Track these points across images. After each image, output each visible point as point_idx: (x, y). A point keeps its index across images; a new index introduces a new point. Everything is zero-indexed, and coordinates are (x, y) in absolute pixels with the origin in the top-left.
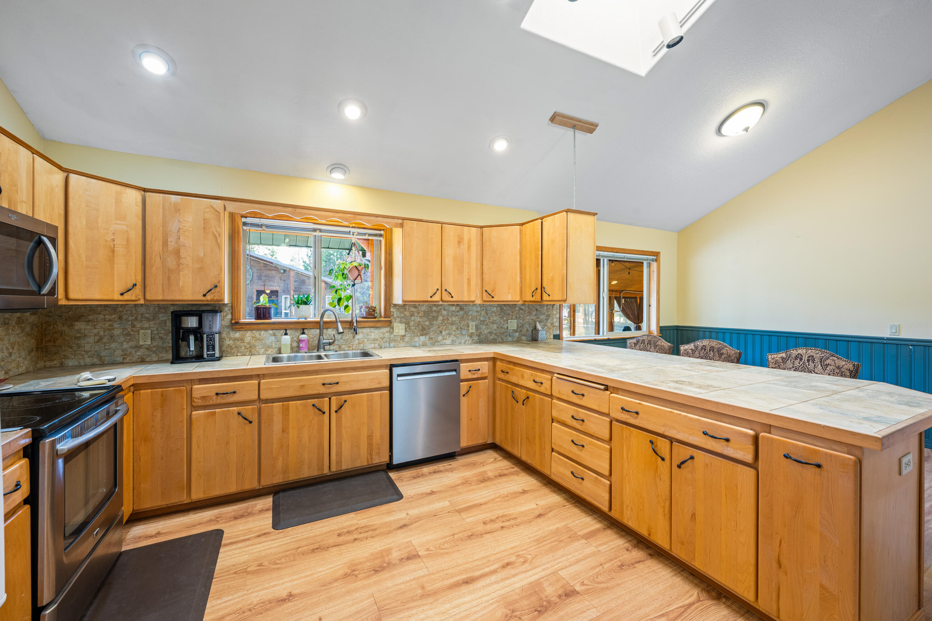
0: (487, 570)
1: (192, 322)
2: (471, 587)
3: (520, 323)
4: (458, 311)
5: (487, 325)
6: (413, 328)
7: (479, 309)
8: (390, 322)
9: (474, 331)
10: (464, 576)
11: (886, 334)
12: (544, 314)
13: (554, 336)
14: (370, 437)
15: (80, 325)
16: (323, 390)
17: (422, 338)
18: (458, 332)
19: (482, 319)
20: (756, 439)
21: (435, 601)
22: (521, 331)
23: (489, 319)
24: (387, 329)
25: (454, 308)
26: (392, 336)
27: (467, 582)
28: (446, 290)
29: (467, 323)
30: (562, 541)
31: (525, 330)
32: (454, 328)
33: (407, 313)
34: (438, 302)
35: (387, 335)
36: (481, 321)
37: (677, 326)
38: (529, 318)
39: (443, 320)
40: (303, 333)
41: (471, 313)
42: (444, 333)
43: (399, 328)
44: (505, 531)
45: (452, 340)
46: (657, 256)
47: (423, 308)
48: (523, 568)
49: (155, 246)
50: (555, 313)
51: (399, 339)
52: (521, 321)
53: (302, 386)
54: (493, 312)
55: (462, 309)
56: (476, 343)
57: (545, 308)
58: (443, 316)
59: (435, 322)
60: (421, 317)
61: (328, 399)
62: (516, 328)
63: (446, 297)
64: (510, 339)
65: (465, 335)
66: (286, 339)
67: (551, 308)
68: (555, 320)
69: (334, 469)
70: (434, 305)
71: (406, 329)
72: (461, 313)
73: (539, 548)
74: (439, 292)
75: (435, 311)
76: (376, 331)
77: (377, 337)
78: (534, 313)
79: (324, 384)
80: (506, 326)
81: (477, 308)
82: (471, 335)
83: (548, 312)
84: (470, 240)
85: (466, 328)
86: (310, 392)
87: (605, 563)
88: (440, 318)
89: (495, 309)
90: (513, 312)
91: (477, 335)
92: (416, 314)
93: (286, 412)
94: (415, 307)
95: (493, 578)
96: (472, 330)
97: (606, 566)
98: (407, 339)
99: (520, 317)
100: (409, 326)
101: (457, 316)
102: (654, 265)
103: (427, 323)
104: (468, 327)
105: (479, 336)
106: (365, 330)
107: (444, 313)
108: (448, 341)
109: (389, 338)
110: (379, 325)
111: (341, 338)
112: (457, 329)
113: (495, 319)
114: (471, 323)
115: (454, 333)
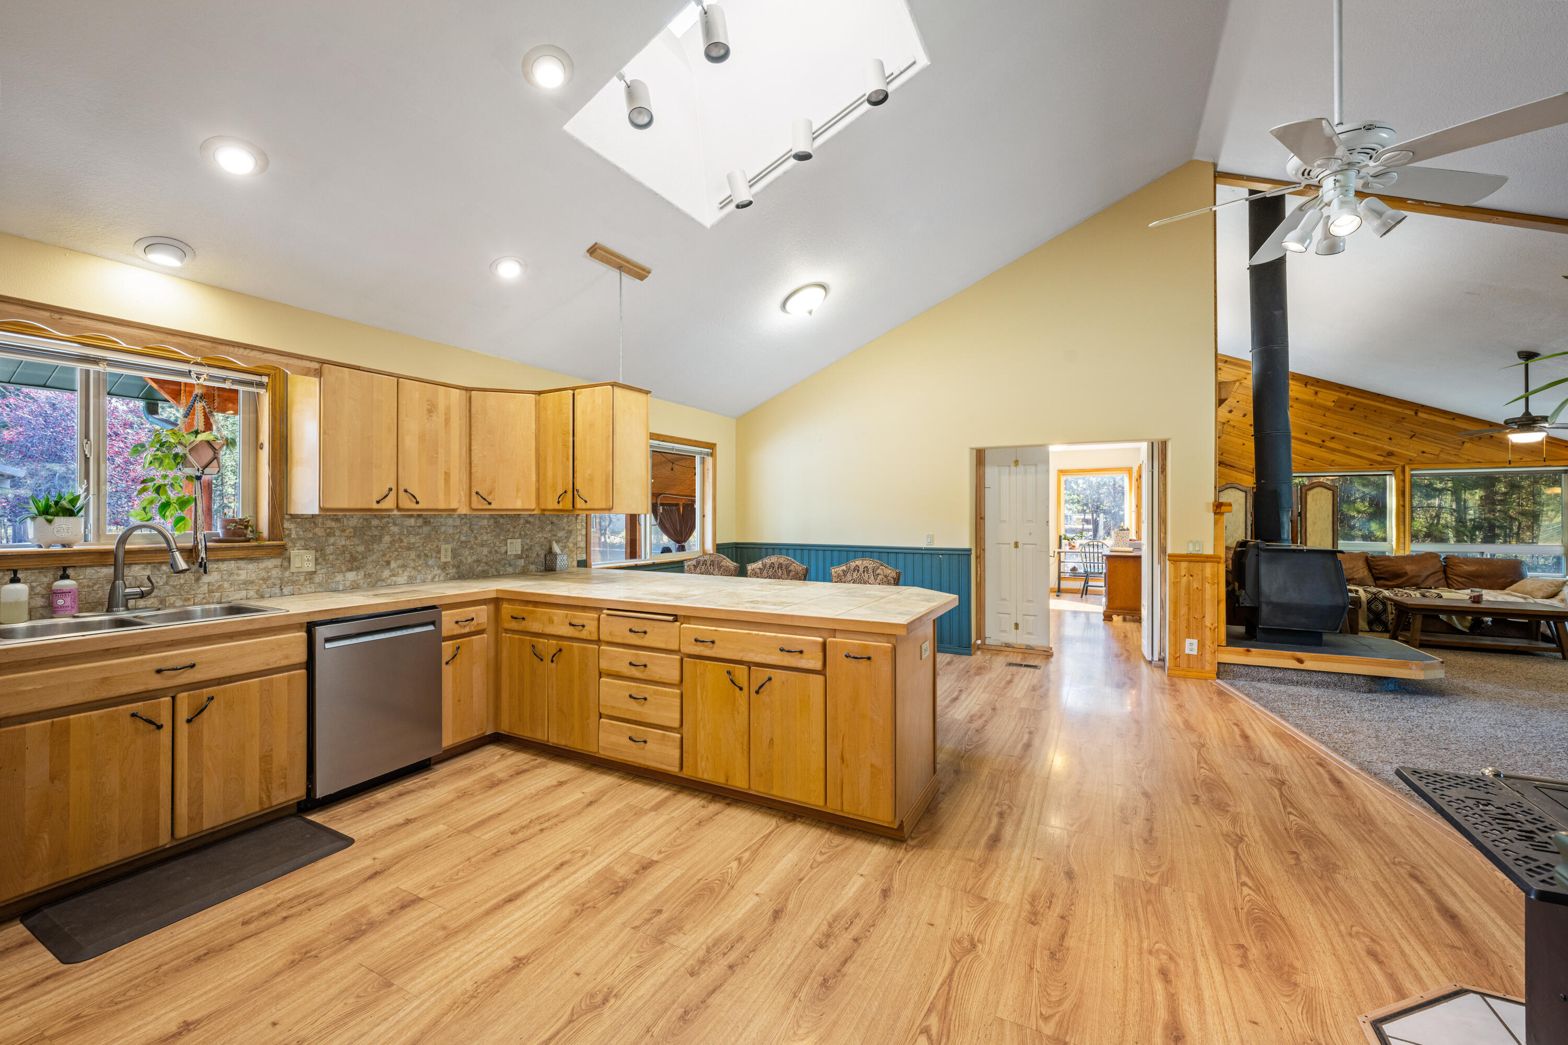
0: (535, 879)
2: (518, 903)
3: (527, 544)
4: (419, 527)
5: (472, 548)
6: (331, 557)
7: (458, 523)
8: (283, 548)
9: (449, 559)
10: (504, 896)
11: (923, 544)
12: (564, 529)
13: (578, 562)
14: (266, 759)
16: (157, 682)
17: (351, 576)
18: (421, 562)
19: (463, 538)
20: (824, 645)
21: (471, 933)
22: (527, 556)
23: (476, 538)
24: (277, 562)
25: (412, 522)
26: (287, 574)
27: (510, 900)
28: (406, 491)
29: (437, 547)
30: (626, 821)
31: (535, 555)
32: (413, 555)
33: (319, 531)
34: (391, 510)
35: (275, 573)
36: (462, 542)
37: (737, 544)
38: (540, 535)
39: (392, 542)
40: (65, 577)
41: (443, 529)
42: (393, 565)
43: (302, 559)
44: (546, 833)
45: (410, 577)
46: (713, 449)
47: (353, 522)
48: (584, 861)
50: (579, 527)
51: (302, 578)
52: (528, 541)
53: (104, 680)
54: (481, 527)
55: (427, 522)
56: (453, 579)
57: (565, 520)
58: (393, 535)
59: (375, 546)
60: (348, 538)
61: (168, 699)
62: (519, 552)
63: (406, 503)
64: (510, 570)
65: (432, 567)
66: (17, 592)
67: (574, 520)
68: (579, 538)
69: (183, 831)
70: (375, 516)
71: (316, 559)
72: (426, 529)
73: (599, 836)
74: (393, 494)
75: (376, 527)
76: (252, 566)
77: (254, 577)
78: (549, 528)
79: (159, 671)
80: (503, 550)
81: (454, 521)
82: (444, 567)
83: (569, 526)
84: (448, 408)
85: (434, 555)
86: (125, 690)
87: (682, 826)
88: (387, 539)
89: (485, 522)
90: (515, 527)
91: (454, 566)
92: (338, 533)
93: (60, 738)
94: (337, 520)
95: (547, 884)
96: (446, 557)
97: (682, 829)
98: (318, 578)
99: (526, 535)
100: (324, 555)
101: (418, 534)
102: (709, 460)
103: (361, 548)
104: (439, 552)
105: (458, 567)
106: (224, 566)
107: (395, 529)
108: (402, 579)
109: (281, 579)
110: (258, 553)
111: (167, 583)
112: (419, 556)
113: (485, 538)
114: (443, 547)
115: (412, 564)
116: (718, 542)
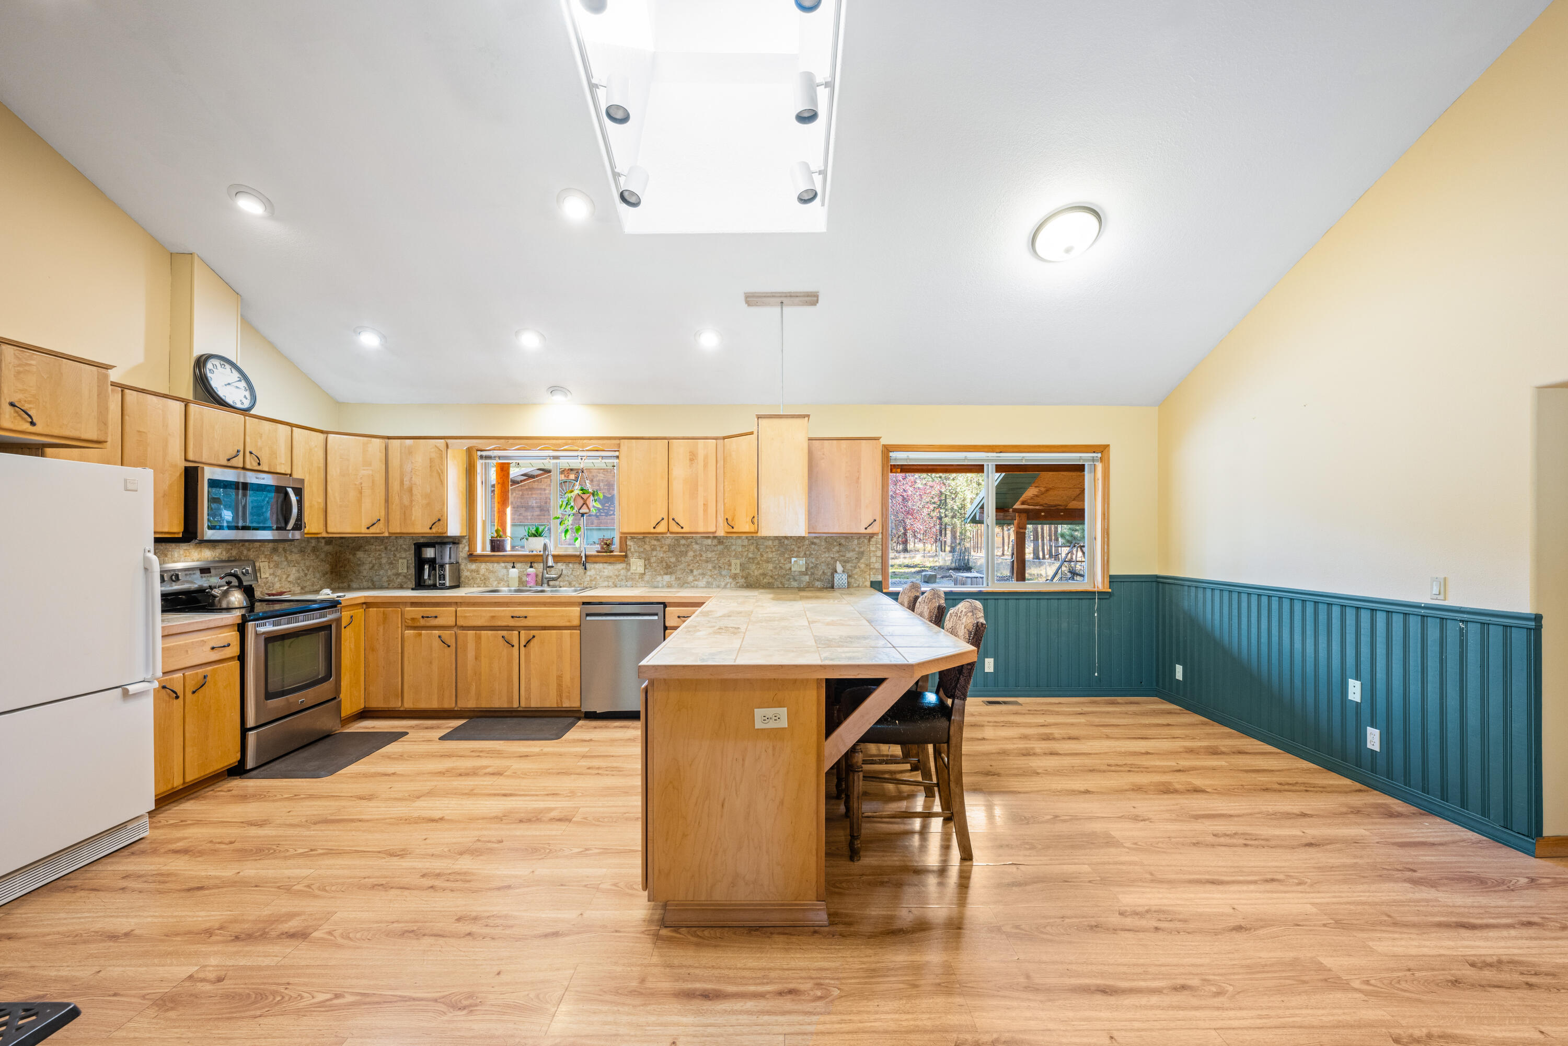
1: (429, 553)
3: (812, 563)
4: (715, 546)
5: (758, 563)
6: (654, 565)
7: (746, 542)
8: (626, 556)
9: (738, 571)
11: (1424, 596)
12: (854, 550)
13: (872, 582)
14: (560, 677)
15: (360, 554)
16: (512, 623)
17: (667, 578)
18: (716, 572)
19: (750, 555)
22: (813, 574)
23: (762, 555)
24: (623, 565)
25: (709, 542)
26: (629, 574)
28: (673, 519)
29: (729, 561)
31: (821, 572)
32: (710, 566)
33: (647, 547)
34: (666, 533)
35: (623, 572)
36: (750, 558)
37: (1157, 577)
38: (827, 555)
39: (695, 556)
40: (531, 567)
41: (733, 547)
42: (695, 572)
43: (637, 565)
44: (594, 776)
45: (708, 582)
46: (1102, 452)
49: (395, 486)
50: (873, 549)
51: (637, 577)
52: (813, 560)
53: (493, 617)
54: (767, 547)
55: (720, 543)
56: (742, 587)
57: (856, 542)
58: (695, 551)
59: (683, 558)
60: (665, 552)
61: (517, 632)
62: (804, 570)
64: (795, 584)
65: (725, 576)
66: (514, 573)
67: (866, 541)
68: (873, 559)
69: (523, 704)
70: (683, 537)
71: (645, 565)
72: (720, 547)
73: (599, 792)
74: (665, 522)
75: (684, 545)
76: (610, 567)
77: (611, 574)
78: (837, 548)
79: (512, 617)
80: (788, 566)
81: (742, 541)
82: (734, 577)
83: (861, 547)
84: (706, 457)
85: (726, 567)
86: (500, 623)
88: (691, 554)
89: (770, 543)
90: (799, 548)
91: (742, 577)
92: (658, 549)
93: (478, 639)
94: (658, 540)
96: (735, 569)
98: (647, 578)
99: (811, 554)
100: (650, 563)
101: (714, 551)
102: (1099, 466)
103: (673, 560)
104: (730, 565)
105: (746, 578)
106: (597, 566)
107: (696, 547)
108: (702, 583)
109: (626, 576)
110: (612, 560)
111: (572, 574)
112: (714, 568)
113: (770, 556)
114: (733, 561)
115: (709, 573)
116: (1112, 572)
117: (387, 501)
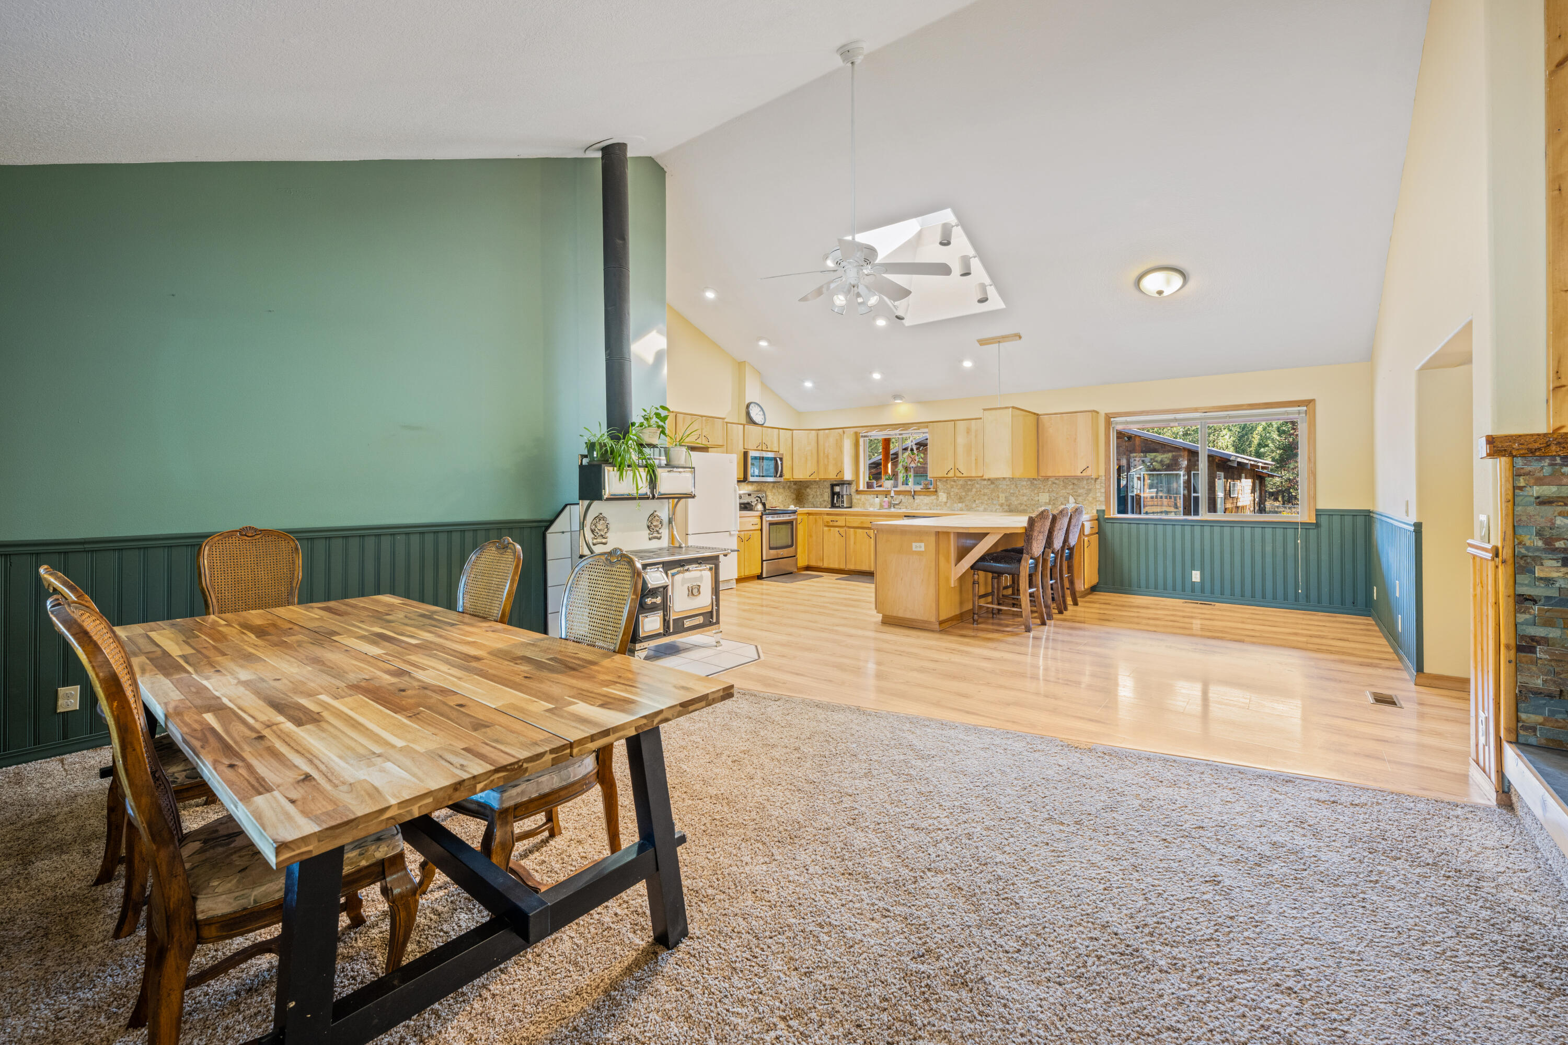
1: (837, 489)
3: (1054, 496)
4: (990, 485)
5: (1017, 496)
6: (952, 497)
7: (1009, 483)
8: (936, 492)
9: (1004, 501)
12: (1084, 488)
13: (1097, 510)
15: (808, 490)
17: (960, 505)
22: (1054, 504)
23: (1019, 491)
24: (935, 497)
25: (986, 483)
26: (938, 502)
28: (957, 469)
29: (998, 495)
31: (1060, 503)
32: (986, 498)
33: (948, 486)
34: (954, 477)
35: (934, 501)
36: (1011, 493)
38: (1064, 491)
39: (977, 493)
40: (886, 497)
41: (1001, 486)
42: (977, 502)
43: (943, 496)
45: (984, 508)
46: (1307, 406)
47: (961, 482)
49: (821, 454)
50: (1099, 487)
52: (1054, 494)
53: (862, 522)
55: (993, 483)
56: (1006, 511)
59: (969, 493)
60: (958, 489)
62: (1048, 501)
63: (959, 475)
65: (995, 505)
66: (877, 500)
67: (1094, 482)
68: (1099, 494)
71: (947, 497)
72: (992, 486)
74: (952, 470)
76: (928, 498)
77: (928, 502)
78: (1071, 487)
80: (1036, 499)
81: (1006, 483)
82: (1002, 505)
83: (1090, 486)
84: (976, 430)
85: (996, 499)
88: (974, 490)
89: (1025, 483)
90: (1044, 486)
92: (955, 487)
96: (1002, 500)
98: (948, 505)
99: (1053, 491)
100: (950, 496)
101: (989, 488)
104: (999, 497)
105: (1009, 506)
106: (921, 497)
107: (977, 486)
108: (981, 509)
110: (928, 493)
112: (989, 499)
113: (1025, 492)
114: (1001, 495)
115: (986, 503)
116: (1319, 507)
117: (818, 462)
